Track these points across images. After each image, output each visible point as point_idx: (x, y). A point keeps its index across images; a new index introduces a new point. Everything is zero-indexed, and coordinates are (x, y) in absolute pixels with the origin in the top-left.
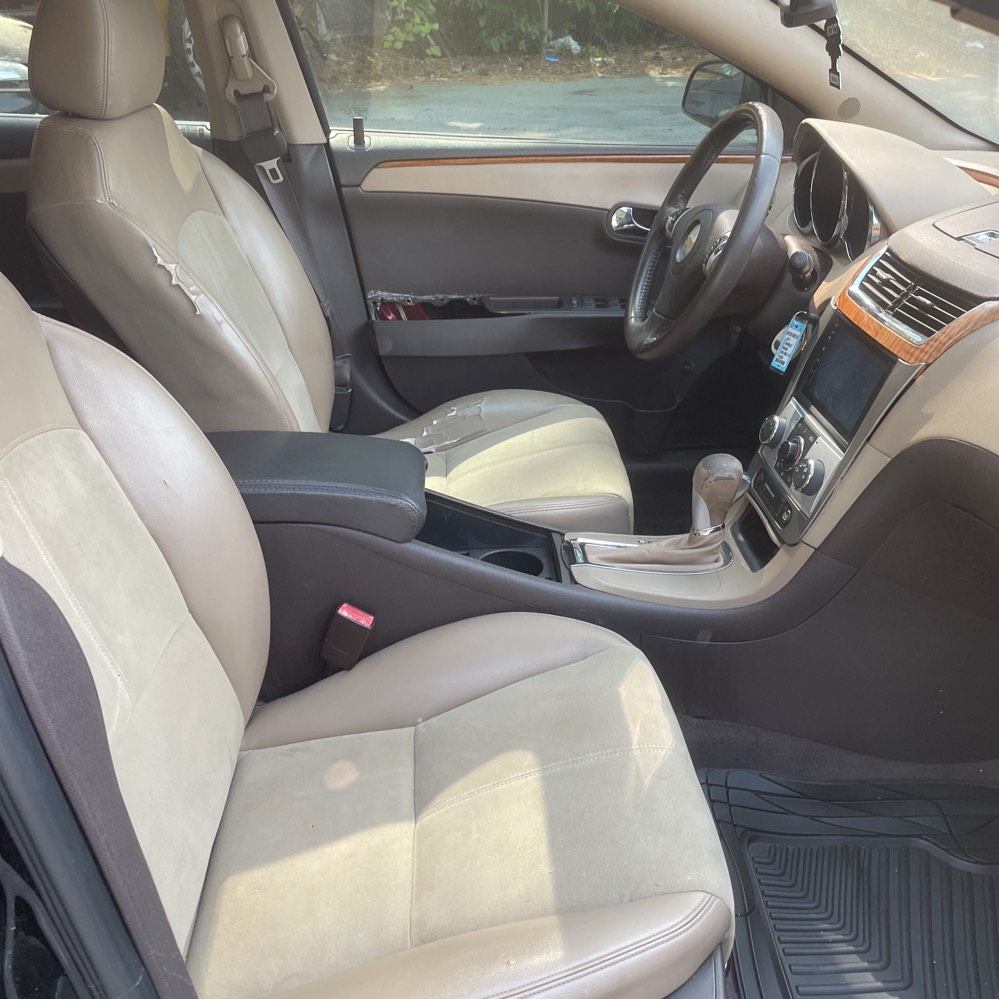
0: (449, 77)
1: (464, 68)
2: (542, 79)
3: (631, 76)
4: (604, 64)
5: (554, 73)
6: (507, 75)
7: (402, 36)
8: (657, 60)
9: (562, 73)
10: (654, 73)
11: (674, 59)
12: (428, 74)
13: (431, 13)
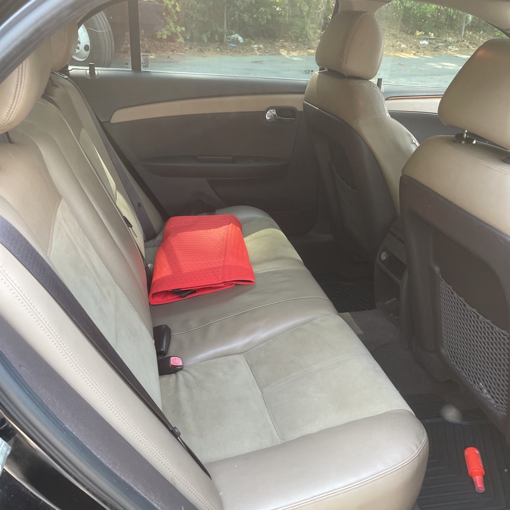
0: (184, 53)
1: (190, 48)
2: (231, 55)
3: (273, 54)
4: (259, 49)
5: (236, 52)
6: (213, 52)
7: (166, 32)
8: (283, 47)
9: (240, 52)
10: (284, 52)
11: (291, 47)
12: (173, 51)
13: (175, 21)
